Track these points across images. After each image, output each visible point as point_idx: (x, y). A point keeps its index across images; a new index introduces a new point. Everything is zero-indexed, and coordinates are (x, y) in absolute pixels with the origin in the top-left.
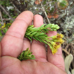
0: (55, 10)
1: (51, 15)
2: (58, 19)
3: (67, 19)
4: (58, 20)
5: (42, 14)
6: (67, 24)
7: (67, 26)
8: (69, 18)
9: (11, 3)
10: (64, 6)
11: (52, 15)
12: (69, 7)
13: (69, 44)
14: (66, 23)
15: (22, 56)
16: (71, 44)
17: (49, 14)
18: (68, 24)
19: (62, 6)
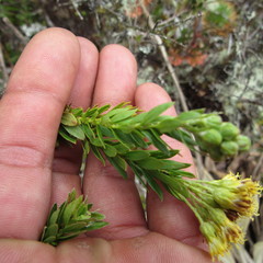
0: (195, 37)
1: (180, 53)
2: (203, 67)
3: (236, 70)
4: (205, 71)
5: (152, 51)
6: (237, 87)
7: (236, 94)
8: (244, 66)
9: (40, 11)
10: (221, 24)
11: (184, 54)
12: (244, 28)
13: (242, 156)
14: (231, 84)
15: (54, 225)
16: (249, 155)
17: (172, 50)
18: (242, 86)
19: (217, 24)
